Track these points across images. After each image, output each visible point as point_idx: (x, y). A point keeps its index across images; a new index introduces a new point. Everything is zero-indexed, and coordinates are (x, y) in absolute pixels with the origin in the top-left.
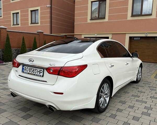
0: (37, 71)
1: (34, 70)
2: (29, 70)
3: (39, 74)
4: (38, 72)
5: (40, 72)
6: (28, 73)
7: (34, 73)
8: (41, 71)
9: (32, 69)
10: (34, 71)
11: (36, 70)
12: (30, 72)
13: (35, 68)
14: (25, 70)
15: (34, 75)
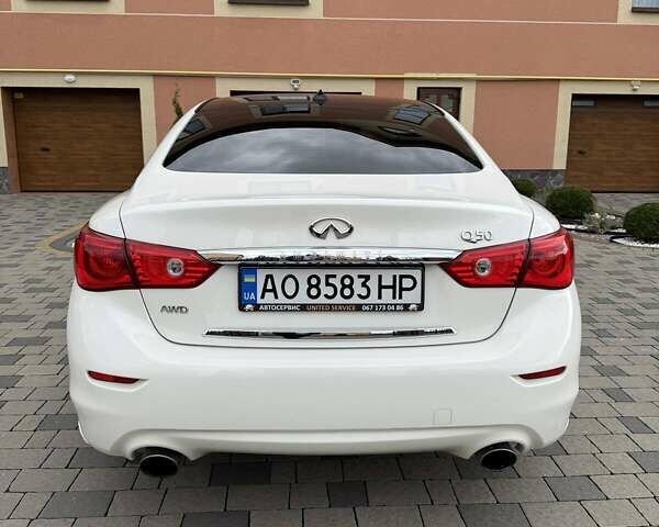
0: (373, 284)
1: (347, 282)
2: (304, 287)
3: (397, 301)
4: (381, 287)
5: (402, 289)
6: (303, 308)
7: (355, 300)
8: (407, 283)
9: (328, 277)
10: (350, 286)
11: (367, 278)
12: (322, 300)
13: (354, 273)
14: (274, 290)
15: (358, 308)
